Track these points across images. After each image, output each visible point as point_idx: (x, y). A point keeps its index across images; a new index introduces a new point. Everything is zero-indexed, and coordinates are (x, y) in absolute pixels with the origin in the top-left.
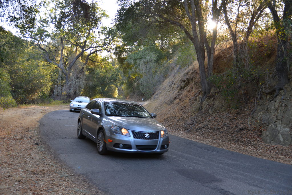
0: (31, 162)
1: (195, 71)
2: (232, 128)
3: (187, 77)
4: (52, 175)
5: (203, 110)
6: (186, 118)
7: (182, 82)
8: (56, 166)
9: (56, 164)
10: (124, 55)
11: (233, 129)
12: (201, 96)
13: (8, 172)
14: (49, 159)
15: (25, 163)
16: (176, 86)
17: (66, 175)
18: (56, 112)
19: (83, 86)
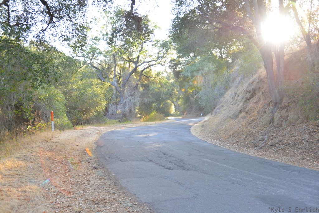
0: (90, 189)
1: (262, 79)
2: (312, 143)
3: (253, 87)
4: (114, 204)
5: (275, 124)
6: (255, 133)
7: (246, 93)
8: (118, 193)
9: (118, 191)
10: (180, 68)
11: (314, 144)
12: (271, 108)
13: (67, 201)
14: (110, 185)
15: (85, 190)
16: (240, 98)
17: (130, 204)
18: (112, 133)
19: (138, 103)
